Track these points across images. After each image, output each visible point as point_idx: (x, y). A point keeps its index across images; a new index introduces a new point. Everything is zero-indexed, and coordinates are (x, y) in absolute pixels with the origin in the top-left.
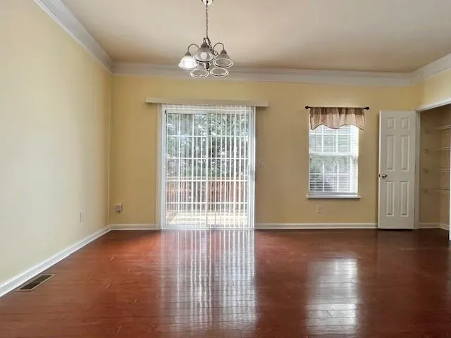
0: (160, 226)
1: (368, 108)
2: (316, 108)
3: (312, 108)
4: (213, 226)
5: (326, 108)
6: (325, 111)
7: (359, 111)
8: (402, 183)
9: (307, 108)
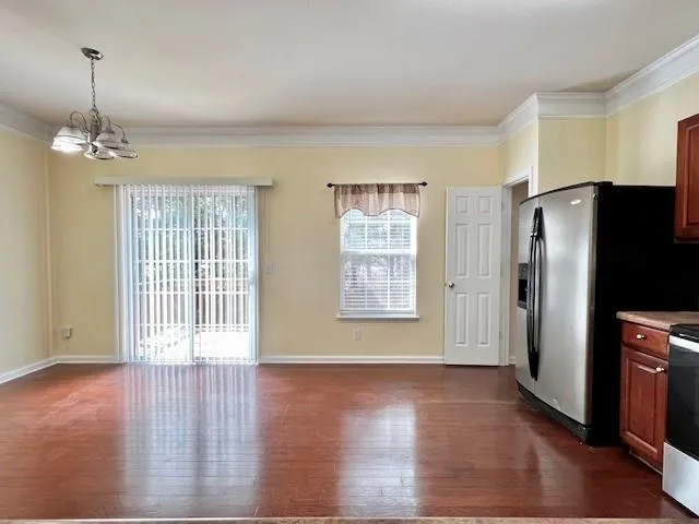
0: (121, 359)
1: (424, 184)
2: (343, 186)
3: (337, 186)
4: (197, 358)
5: (359, 186)
6: (357, 189)
7: (410, 189)
8: (481, 296)
9: (330, 185)
